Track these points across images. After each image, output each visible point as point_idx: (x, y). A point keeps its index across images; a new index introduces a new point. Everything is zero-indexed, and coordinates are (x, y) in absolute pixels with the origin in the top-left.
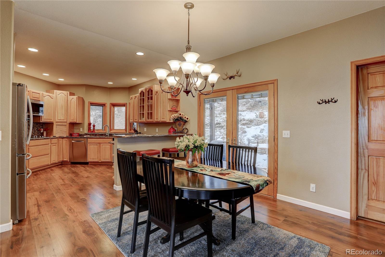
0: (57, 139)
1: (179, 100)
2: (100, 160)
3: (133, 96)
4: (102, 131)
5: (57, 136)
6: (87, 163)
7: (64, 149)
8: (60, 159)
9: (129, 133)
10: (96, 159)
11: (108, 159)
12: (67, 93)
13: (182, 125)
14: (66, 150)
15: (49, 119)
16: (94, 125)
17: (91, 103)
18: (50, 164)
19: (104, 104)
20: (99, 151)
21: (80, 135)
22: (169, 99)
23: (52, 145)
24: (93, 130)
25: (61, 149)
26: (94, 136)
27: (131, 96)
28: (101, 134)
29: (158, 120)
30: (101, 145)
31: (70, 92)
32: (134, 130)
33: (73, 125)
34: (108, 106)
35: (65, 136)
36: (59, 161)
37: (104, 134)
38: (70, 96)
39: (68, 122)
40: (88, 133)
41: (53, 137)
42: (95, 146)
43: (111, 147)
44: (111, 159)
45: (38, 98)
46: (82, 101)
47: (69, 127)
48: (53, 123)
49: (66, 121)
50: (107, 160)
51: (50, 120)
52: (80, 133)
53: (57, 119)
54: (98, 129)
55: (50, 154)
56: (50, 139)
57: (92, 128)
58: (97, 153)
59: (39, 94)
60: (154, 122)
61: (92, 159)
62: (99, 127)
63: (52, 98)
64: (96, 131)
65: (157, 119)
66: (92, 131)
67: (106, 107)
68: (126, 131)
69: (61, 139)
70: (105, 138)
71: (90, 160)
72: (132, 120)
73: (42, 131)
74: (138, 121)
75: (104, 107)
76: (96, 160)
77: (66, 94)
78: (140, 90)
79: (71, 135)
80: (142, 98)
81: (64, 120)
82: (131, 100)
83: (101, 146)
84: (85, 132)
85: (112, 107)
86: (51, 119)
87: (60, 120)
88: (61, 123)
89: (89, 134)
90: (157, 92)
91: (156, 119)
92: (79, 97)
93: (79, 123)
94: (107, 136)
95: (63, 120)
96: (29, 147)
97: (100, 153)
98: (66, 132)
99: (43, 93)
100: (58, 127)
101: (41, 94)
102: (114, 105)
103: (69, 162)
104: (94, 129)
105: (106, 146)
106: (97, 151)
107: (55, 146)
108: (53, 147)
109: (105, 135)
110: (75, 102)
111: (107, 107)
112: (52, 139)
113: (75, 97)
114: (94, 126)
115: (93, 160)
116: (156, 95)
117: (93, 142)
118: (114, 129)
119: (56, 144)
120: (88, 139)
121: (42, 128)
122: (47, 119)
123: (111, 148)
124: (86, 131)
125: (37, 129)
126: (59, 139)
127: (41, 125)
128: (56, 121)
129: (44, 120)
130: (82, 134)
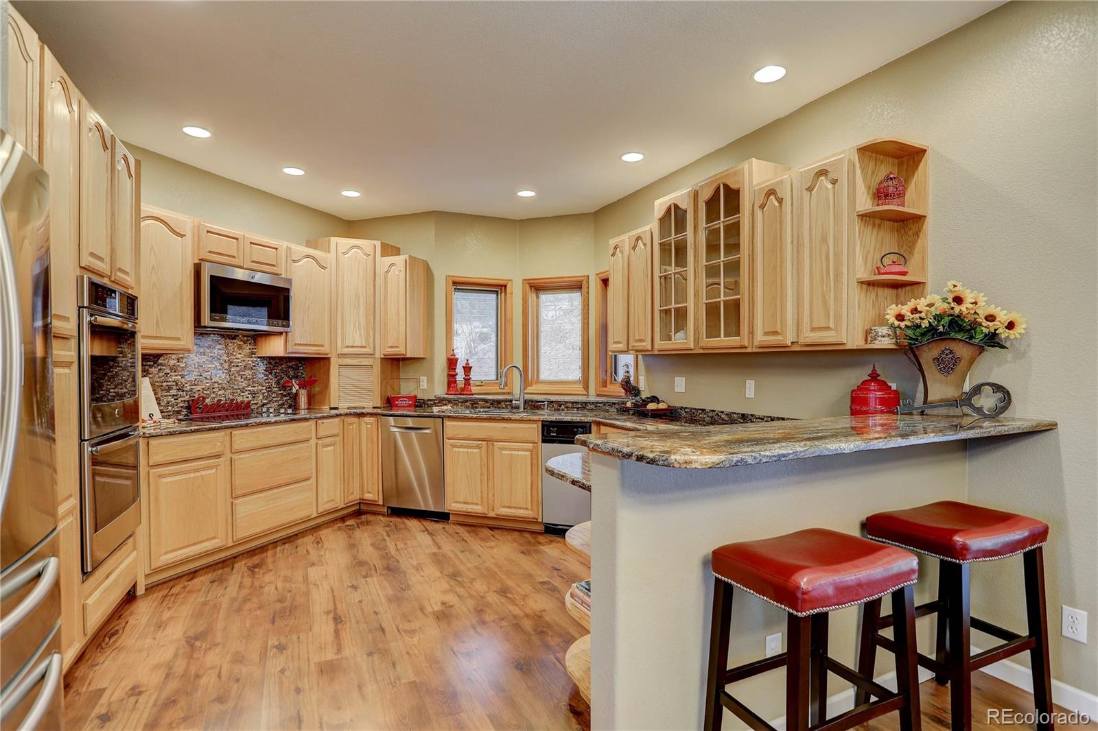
0: (337, 420)
1: (919, 219)
2: (493, 510)
3: (625, 239)
4: (495, 389)
5: (344, 406)
6: (443, 517)
7: (364, 455)
8: (352, 493)
9: (598, 395)
10: (477, 504)
11: (523, 508)
12: (373, 247)
13: (962, 365)
14: (370, 461)
15: (313, 345)
16: (467, 364)
17: (455, 283)
18: (315, 515)
19: (501, 286)
20: (488, 473)
21: (418, 404)
22: (865, 217)
23: (320, 442)
24: (463, 386)
25: (356, 456)
26: (467, 407)
27: (613, 242)
28: (494, 401)
29: (779, 337)
30: (496, 449)
31: (382, 243)
32: (623, 386)
33: (395, 363)
34: (516, 291)
35: (368, 406)
36: (347, 503)
37: (506, 401)
38: (382, 256)
39: (379, 355)
40: (447, 394)
41: (331, 409)
42: (472, 450)
43: (535, 457)
44: (535, 508)
46: (422, 273)
47: (383, 372)
48: (329, 358)
49: (372, 352)
50: (521, 513)
51: (317, 348)
52: (420, 396)
53: (342, 342)
54: (483, 379)
55: (313, 480)
56: (314, 422)
57: (460, 376)
58: (481, 480)
59: (276, 249)
60: (749, 350)
61: (460, 502)
62: (484, 372)
63: (324, 268)
64: (474, 389)
65: (775, 333)
66: (463, 389)
67: (508, 295)
68: (586, 387)
69: (355, 420)
70: (509, 420)
71: (453, 505)
72: (619, 342)
73: (294, 391)
74: (650, 348)
75: (503, 294)
76: (478, 509)
77: (370, 251)
78: (660, 205)
79: (390, 402)
80: (673, 236)
81: (365, 347)
82: (613, 255)
83: (497, 451)
84: (436, 394)
85: (532, 296)
86: (322, 346)
87: (352, 347)
88: (355, 361)
89: (449, 401)
90: (771, 192)
91: (767, 334)
92: (413, 262)
93: (416, 357)
94: (517, 408)
95: (362, 347)
96: (234, 457)
97: (491, 482)
98: (372, 391)
99: (290, 245)
100: (344, 371)
101: (283, 253)
102: (538, 287)
103: (383, 505)
104: (467, 380)
105: (516, 453)
106: (479, 473)
107: (333, 448)
108: (325, 449)
109: (508, 404)
110: (399, 277)
111: (512, 294)
112: (320, 422)
113: (399, 260)
114: (467, 369)
115: (467, 506)
116: (762, 207)
117: (465, 436)
118: (538, 382)
119: (337, 439)
120: (448, 423)
121: (296, 377)
122: (306, 345)
123: (535, 462)
124: (440, 390)
125: (277, 383)
126: (346, 420)
127: (291, 367)
128: (339, 352)
129: (297, 347)
130: (426, 398)
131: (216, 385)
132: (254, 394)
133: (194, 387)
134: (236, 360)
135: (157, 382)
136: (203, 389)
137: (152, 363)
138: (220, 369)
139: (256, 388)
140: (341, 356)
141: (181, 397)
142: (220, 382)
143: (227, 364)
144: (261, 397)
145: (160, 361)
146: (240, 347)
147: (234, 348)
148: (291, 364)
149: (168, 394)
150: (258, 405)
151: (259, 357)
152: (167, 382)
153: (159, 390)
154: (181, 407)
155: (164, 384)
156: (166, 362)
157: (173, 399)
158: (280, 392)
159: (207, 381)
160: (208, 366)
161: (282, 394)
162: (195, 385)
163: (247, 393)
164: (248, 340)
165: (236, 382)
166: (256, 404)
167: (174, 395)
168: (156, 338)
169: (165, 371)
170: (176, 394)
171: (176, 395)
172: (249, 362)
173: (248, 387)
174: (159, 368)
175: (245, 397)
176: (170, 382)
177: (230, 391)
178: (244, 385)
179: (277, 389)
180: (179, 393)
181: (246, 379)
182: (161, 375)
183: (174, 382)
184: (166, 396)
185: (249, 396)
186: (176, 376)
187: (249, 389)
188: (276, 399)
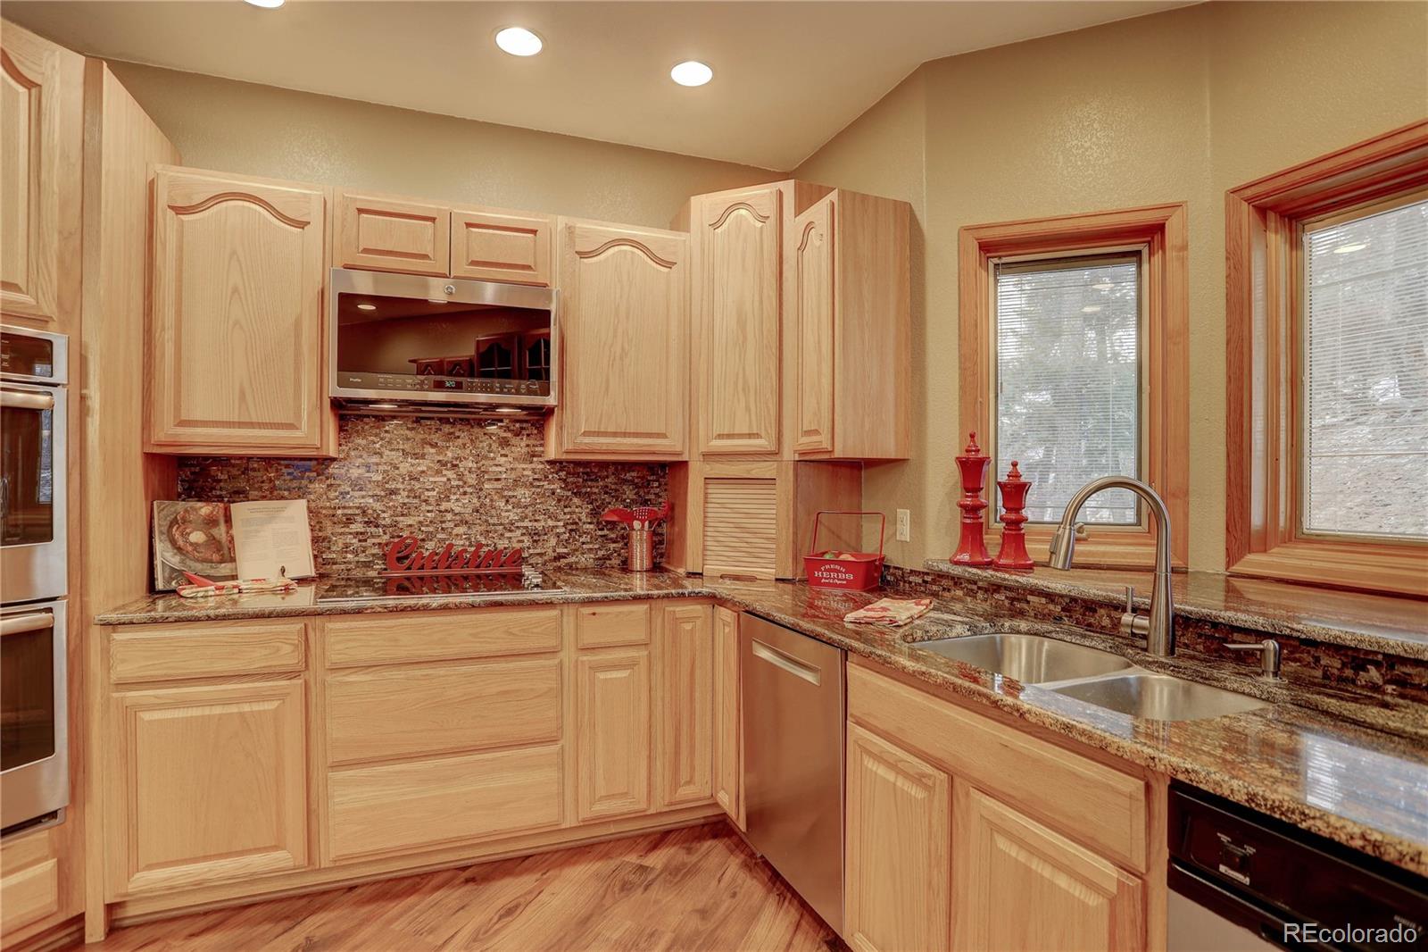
0: (639, 608)
7: (720, 696)
12: (775, 197)
15: (637, 436)
16: (1015, 476)
17: (987, 248)
19: (1148, 230)
23: (587, 659)
25: (703, 695)
33: (846, 474)
38: (794, 213)
39: (789, 455)
40: (956, 562)
42: (907, 788)
45: (528, 267)
46: (892, 236)
47: (800, 494)
48: (685, 463)
49: (773, 448)
52: (897, 560)
53: (711, 427)
56: (569, 610)
57: (995, 512)
59: (534, 232)
66: (994, 551)
67: (1174, 254)
69: (699, 609)
75: (1158, 256)
77: (769, 209)
81: (759, 436)
84: (931, 557)
86: (663, 436)
87: (730, 436)
89: (959, 584)
94: (1142, 640)
95: (750, 436)
98: (774, 539)
99: (574, 222)
100: (717, 493)
101: (552, 239)
107: (626, 673)
110: (820, 256)
112: (585, 611)
113: (821, 209)
114: (1014, 491)
117: (889, 726)
119: (640, 653)
120: (853, 670)
122: (615, 434)
124: (940, 547)
125: (594, 513)
126: (667, 609)
127: (632, 482)
128: (703, 449)
129: (587, 440)
130: (908, 567)
131: (449, 516)
132: (536, 535)
133: (401, 518)
134: (495, 469)
135: (325, 508)
136: (420, 522)
137: (315, 474)
138: (458, 486)
139: (543, 523)
140: (709, 456)
141: (373, 537)
142: (457, 510)
143: (474, 476)
144: (553, 541)
145: (331, 470)
146: (505, 443)
147: (490, 446)
148: (629, 476)
149: (347, 530)
150: (546, 558)
151: (548, 462)
152: (344, 508)
153: (329, 523)
154: (373, 555)
155: (339, 512)
156: (343, 471)
157: (354, 541)
158: (600, 533)
159: (430, 508)
160: (431, 479)
161: (604, 536)
162: (403, 515)
163: (518, 532)
164: (522, 428)
165: (493, 512)
166: (541, 555)
167: (357, 533)
168: (241, 425)
169: (341, 489)
170: (363, 530)
171: (361, 533)
172: (526, 473)
173: (522, 519)
174: (328, 482)
175: (514, 540)
176: (350, 508)
177: (478, 528)
178: (513, 516)
179: (592, 526)
180: (368, 530)
181: (517, 505)
182: (332, 494)
183: (358, 508)
184: (342, 534)
185: (525, 538)
186: (363, 497)
187: (525, 524)
188: (591, 546)
